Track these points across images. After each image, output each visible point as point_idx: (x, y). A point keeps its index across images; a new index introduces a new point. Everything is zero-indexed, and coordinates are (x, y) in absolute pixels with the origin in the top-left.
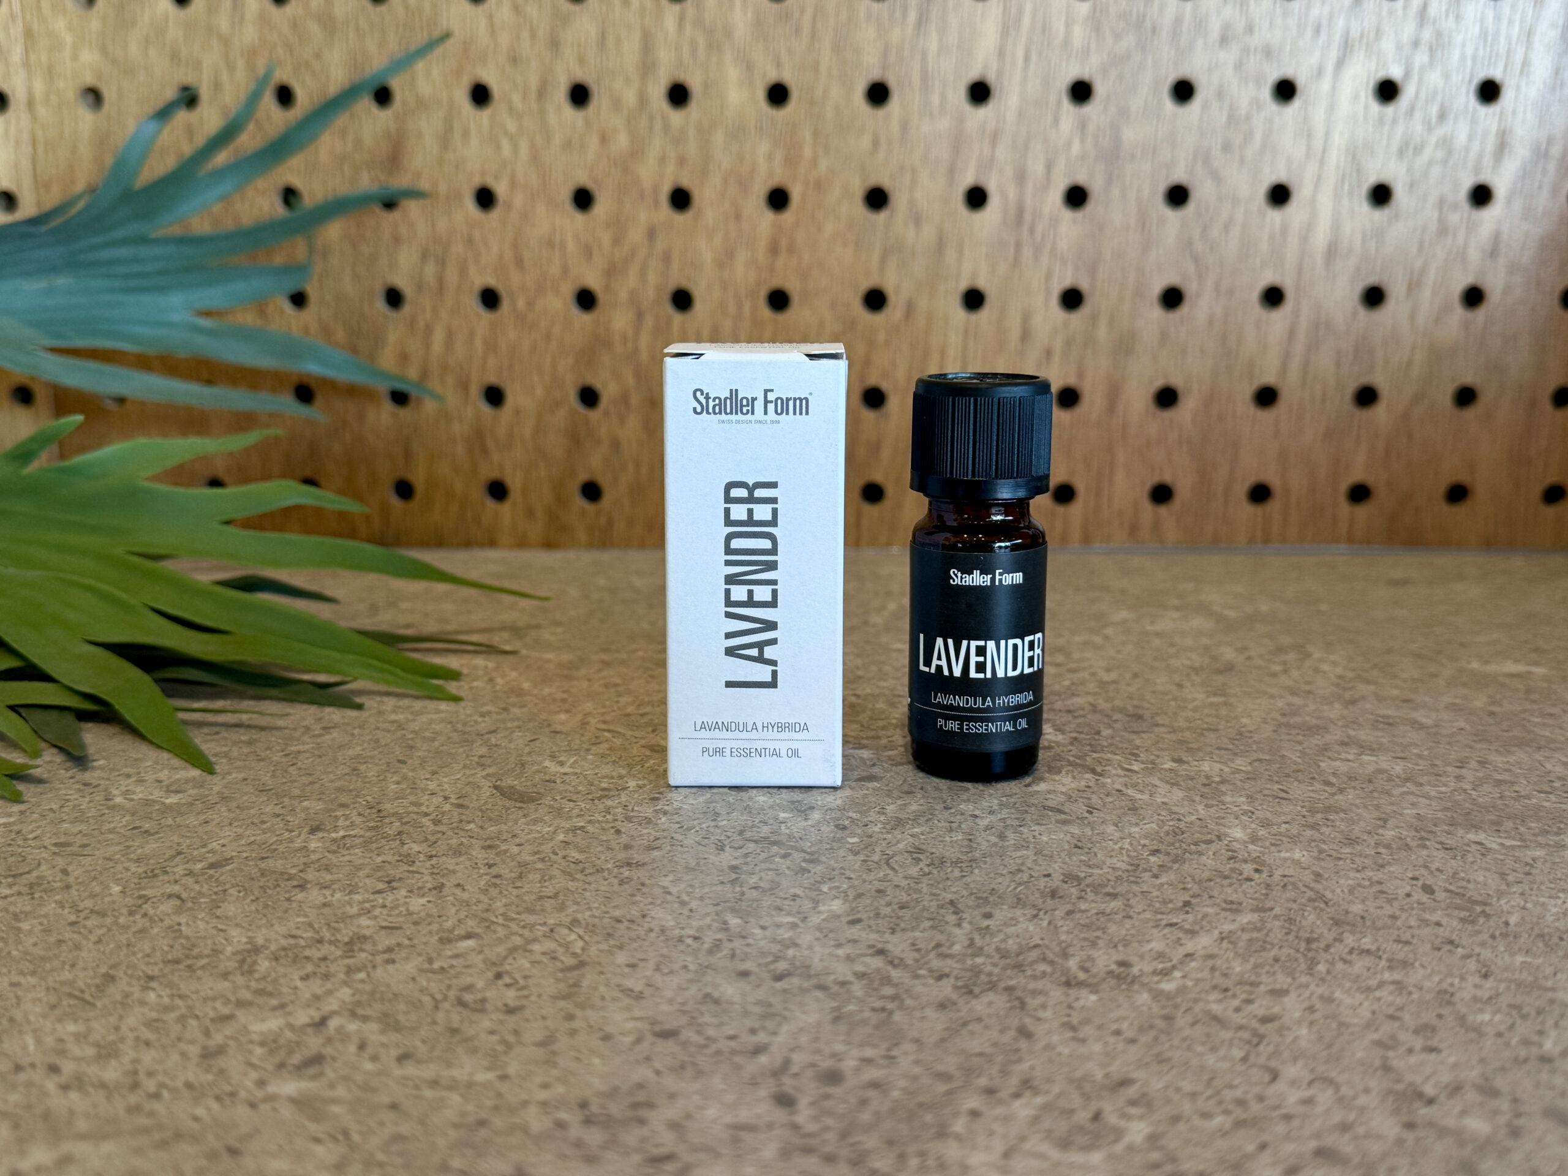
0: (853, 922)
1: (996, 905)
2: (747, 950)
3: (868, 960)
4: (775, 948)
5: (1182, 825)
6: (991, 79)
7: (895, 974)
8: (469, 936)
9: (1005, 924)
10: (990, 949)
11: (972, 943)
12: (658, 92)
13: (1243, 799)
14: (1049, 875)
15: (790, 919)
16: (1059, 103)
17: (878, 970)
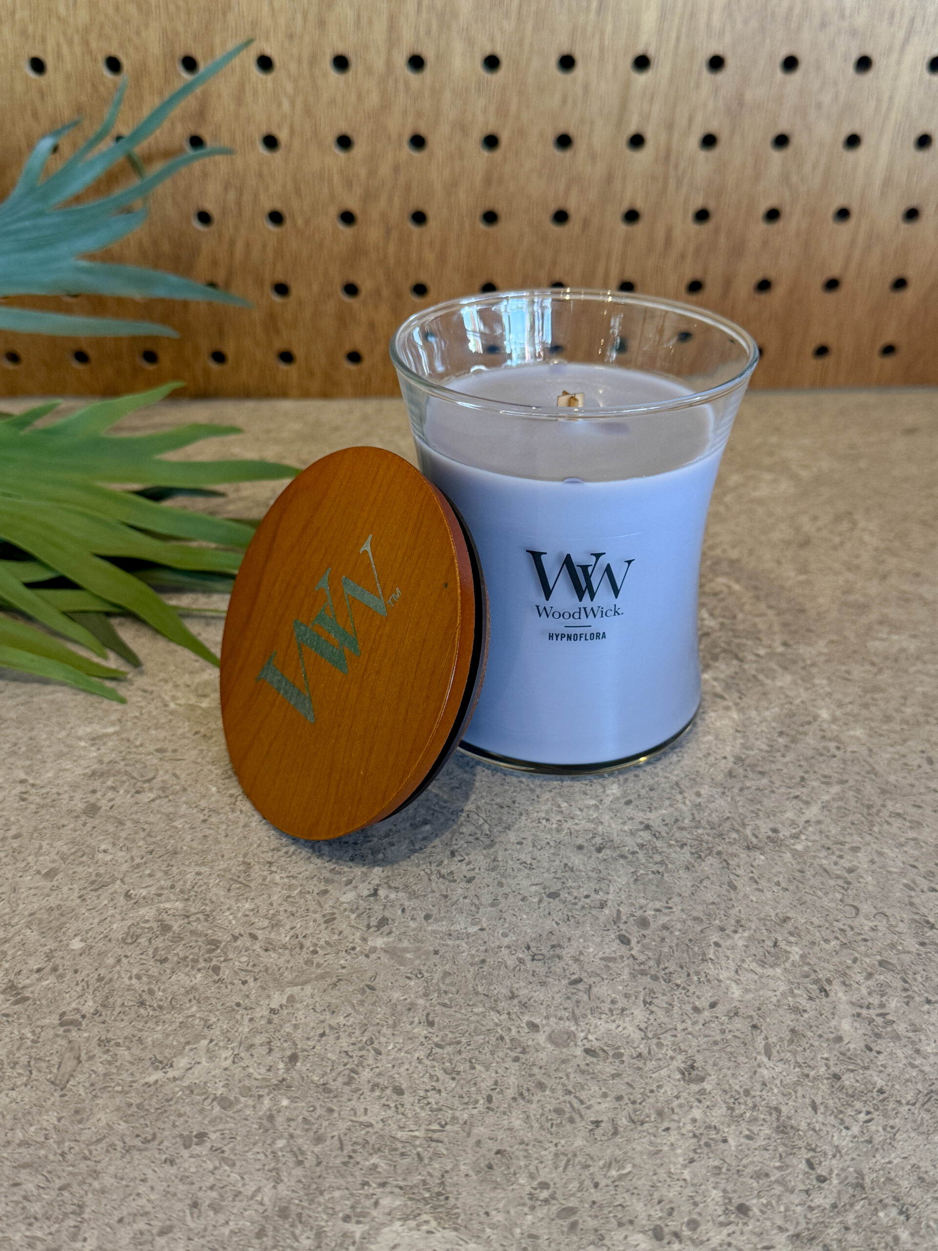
0: (628, 803)
1: (701, 784)
2: (577, 828)
3: (641, 833)
4: (591, 826)
5: (793, 708)
6: (651, 53)
7: (659, 844)
8: (425, 822)
9: (709, 801)
10: (704, 823)
11: (694, 819)
12: (401, 60)
13: (825, 682)
14: (725, 758)
15: (593, 802)
16: (700, 73)
17: (649, 841)
